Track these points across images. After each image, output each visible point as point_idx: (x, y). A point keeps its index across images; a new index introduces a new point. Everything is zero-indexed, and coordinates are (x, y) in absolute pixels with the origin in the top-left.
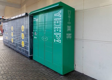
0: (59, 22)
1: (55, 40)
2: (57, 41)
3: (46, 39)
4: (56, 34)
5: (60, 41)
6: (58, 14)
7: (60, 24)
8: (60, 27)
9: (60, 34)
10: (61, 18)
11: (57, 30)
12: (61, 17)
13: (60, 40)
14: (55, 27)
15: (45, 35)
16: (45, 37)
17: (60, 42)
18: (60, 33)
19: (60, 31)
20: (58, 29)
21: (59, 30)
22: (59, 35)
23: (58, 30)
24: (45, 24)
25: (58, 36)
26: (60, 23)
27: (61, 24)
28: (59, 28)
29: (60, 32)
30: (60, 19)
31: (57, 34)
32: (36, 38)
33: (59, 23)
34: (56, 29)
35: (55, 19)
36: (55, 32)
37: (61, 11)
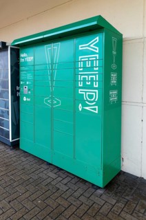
0: (92, 63)
1: (80, 105)
2: (87, 108)
3: (56, 104)
4: (84, 93)
5: (95, 109)
6: (89, 46)
7: (95, 69)
8: (94, 77)
9: (95, 92)
10: (97, 55)
11: (87, 83)
12: (97, 51)
13: (97, 107)
14: (81, 75)
15: (52, 94)
16: (52, 98)
17: (97, 112)
18: (97, 91)
19: (95, 86)
20: (88, 81)
21: (92, 84)
22: (94, 94)
23: (89, 83)
24: (52, 69)
25: (91, 96)
26: (96, 67)
27: (97, 69)
28: (92, 78)
29: (96, 89)
30: (96, 57)
31: (86, 92)
32: (28, 100)
33: (92, 67)
34: (84, 81)
35: (80, 57)
36: (81, 88)
37: (97, 38)
